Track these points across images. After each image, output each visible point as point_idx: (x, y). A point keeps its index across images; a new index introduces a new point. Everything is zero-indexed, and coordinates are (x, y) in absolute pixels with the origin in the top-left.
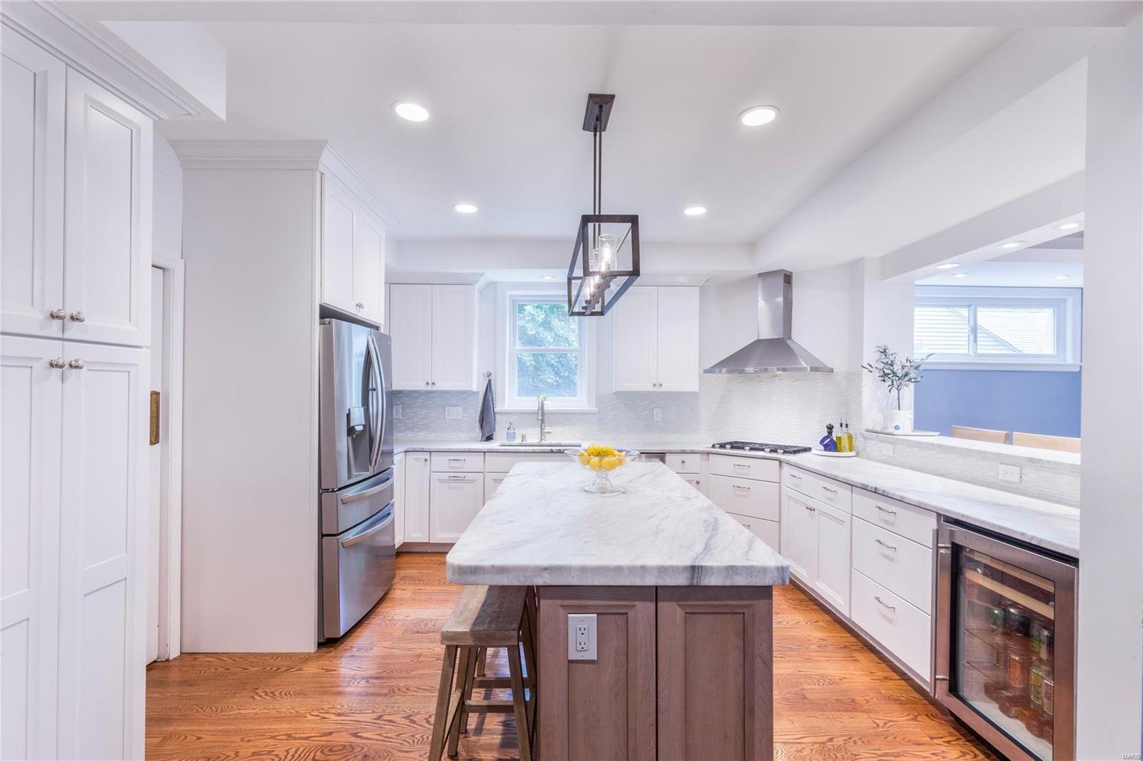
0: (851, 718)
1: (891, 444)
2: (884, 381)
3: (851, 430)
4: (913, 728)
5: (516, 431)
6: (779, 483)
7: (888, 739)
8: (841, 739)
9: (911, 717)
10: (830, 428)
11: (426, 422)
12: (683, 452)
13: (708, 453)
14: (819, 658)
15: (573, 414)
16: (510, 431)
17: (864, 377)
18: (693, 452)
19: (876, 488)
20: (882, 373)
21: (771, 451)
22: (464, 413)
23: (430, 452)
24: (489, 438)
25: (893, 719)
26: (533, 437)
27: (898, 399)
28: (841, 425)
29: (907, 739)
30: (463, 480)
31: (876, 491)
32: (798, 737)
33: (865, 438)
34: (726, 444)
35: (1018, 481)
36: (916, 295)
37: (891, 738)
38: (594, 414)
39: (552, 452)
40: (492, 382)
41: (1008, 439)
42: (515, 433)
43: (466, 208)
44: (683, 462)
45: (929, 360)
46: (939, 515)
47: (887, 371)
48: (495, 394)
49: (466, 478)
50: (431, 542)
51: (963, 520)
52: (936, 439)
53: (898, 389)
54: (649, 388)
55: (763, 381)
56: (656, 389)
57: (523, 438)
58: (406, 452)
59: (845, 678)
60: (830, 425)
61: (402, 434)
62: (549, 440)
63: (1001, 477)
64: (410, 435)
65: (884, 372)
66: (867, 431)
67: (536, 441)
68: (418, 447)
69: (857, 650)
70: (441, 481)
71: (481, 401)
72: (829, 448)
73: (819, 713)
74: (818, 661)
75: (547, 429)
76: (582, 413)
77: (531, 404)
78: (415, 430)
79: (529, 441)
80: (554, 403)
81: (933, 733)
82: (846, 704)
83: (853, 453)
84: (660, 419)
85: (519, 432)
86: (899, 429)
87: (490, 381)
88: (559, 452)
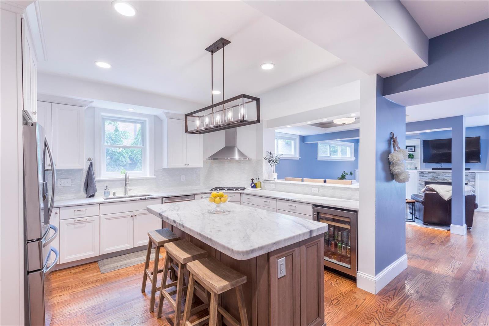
1: (274, 184)
2: (270, 163)
3: (260, 180)
5: (110, 191)
10: (253, 180)
12: (202, 194)
13: (205, 193)
15: (142, 179)
16: (106, 191)
17: (263, 161)
19: (288, 199)
20: (269, 160)
21: (236, 190)
23: (60, 208)
24: (92, 196)
26: (120, 193)
27: (273, 169)
28: (256, 179)
30: (85, 222)
31: (288, 200)
33: (264, 183)
35: (318, 192)
36: (276, 135)
38: (154, 179)
39: (141, 199)
40: (93, 164)
41: (303, 181)
42: (109, 191)
43: (103, 65)
44: (202, 198)
45: (282, 156)
46: (312, 204)
48: (95, 170)
49: (87, 220)
50: (60, 263)
51: (322, 205)
52: (284, 181)
53: (273, 166)
56: (186, 167)
57: (114, 193)
62: (132, 194)
63: (313, 192)
66: (264, 180)
67: (122, 195)
70: (68, 224)
72: (253, 187)
75: (128, 188)
77: (119, 175)
79: (118, 195)
80: (132, 175)
83: (261, 189)
84: (184, 180)
85: (112, 191)
86: (275, 179)
87: (91, 163)
88: (145, 199)
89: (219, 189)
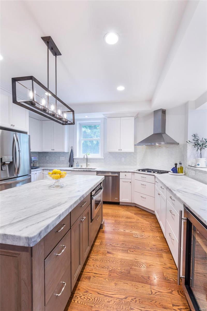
0: (143, 287)
1: (195, 171)
2: (195, 147)
3: (182, 165)
4: (168, 297)
6: (155, 184)
7: (152, 302)
8: (130, 298)
9: (170, 291)
11: (55, 161)
12: (125, 172)
13: (134, 172)
14: (147, 254)
15: (97, 159)
16: (77, 164)
17: (188, 146)
18: (129, 172)
19: (170, 189)
20: (194, 144)
22: (65, 158)
23: (50, 170)
24: (72, 166)
25: (161, 291)
26: (84, 166)
27: (201, 154)
29: (161, 304)
32: (113, 293)
33: (187, 168)
34: (140, 170)
37: (154, 302)
38: (103, 159)
39: (84, 171)
40: (73, 149)
42: (79, 165)
44: (126, 175)
46: (184, 204)
47: (196, 143)
48: (74, 153)
53: (201, 150)
54: (117, 151)
55: (156, 148)
56: (120, 151)
58: (43, 170)
59: (152, 265)
60: (176, 163)
61: (48, 165)
62: (89, 167)
64: (51, 165)
65: (195, 144)
66: (189, 166)
68: (46, 168)
69: (166, 252)
71: (70, 155)
72: (174, 172)
73: (130, 282)
74: (146, 255)
75: (88, 164)
76: (99, 159)
78: (52, 163)
81: (175, 302)
82: (145, 279)
83: (183, 174)
85: (80, 165)
86: (199, 165)
87: (72, 149)
88: (86, 171)
89: (147, 171)
